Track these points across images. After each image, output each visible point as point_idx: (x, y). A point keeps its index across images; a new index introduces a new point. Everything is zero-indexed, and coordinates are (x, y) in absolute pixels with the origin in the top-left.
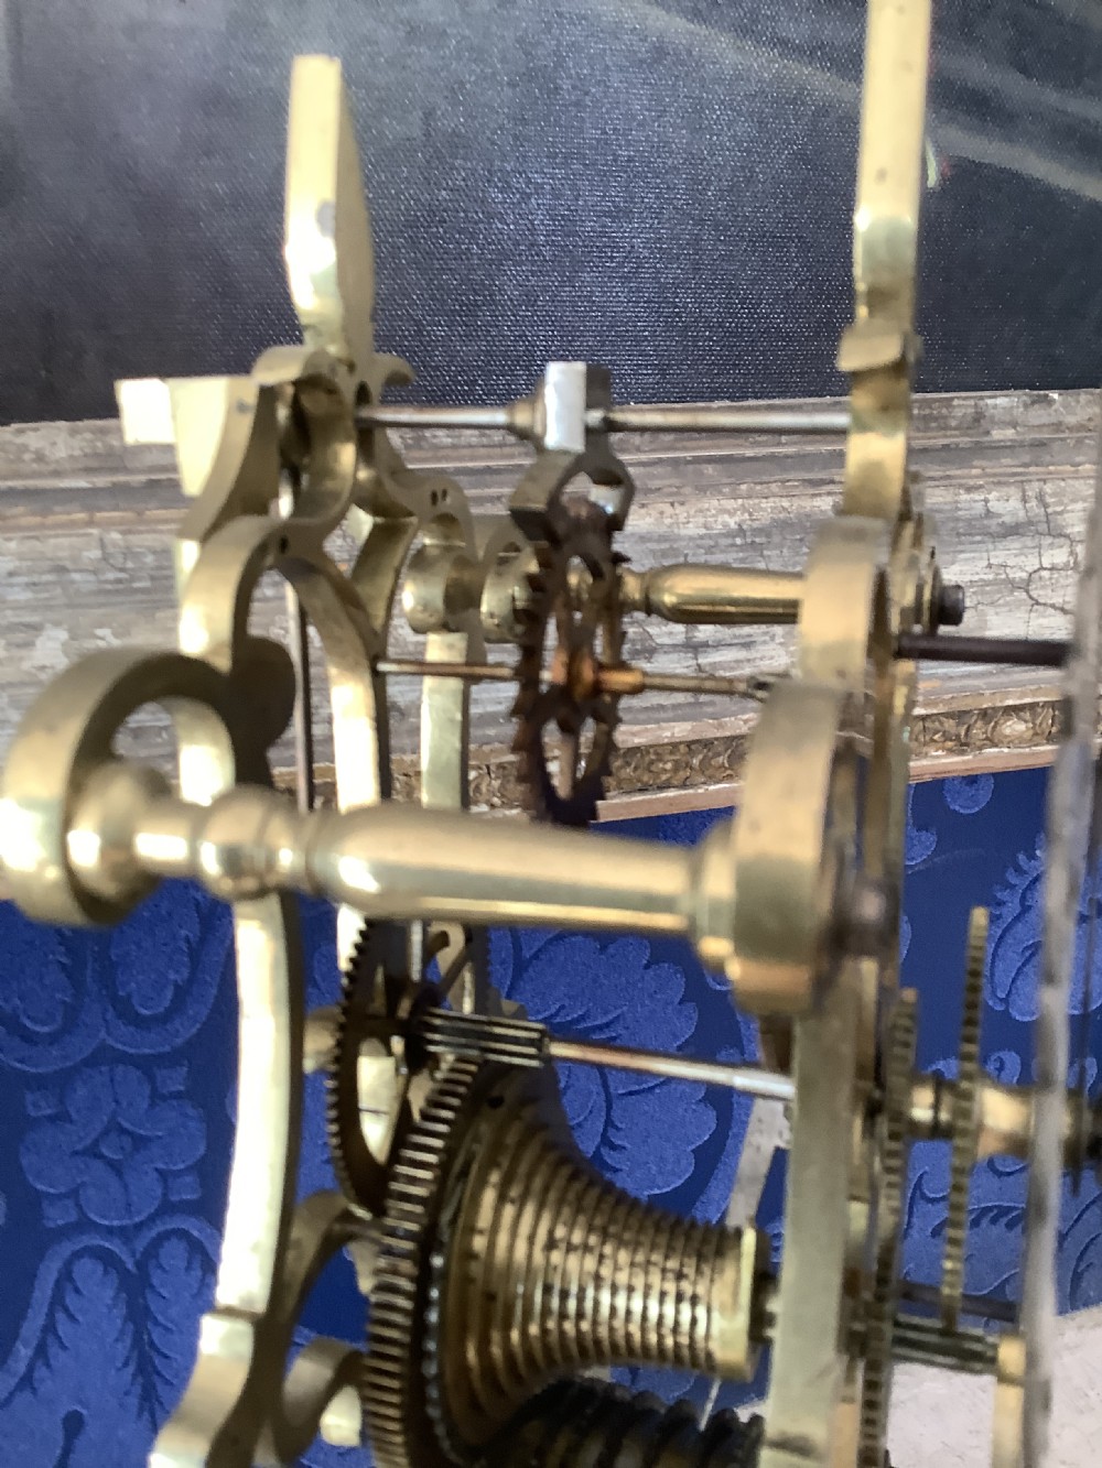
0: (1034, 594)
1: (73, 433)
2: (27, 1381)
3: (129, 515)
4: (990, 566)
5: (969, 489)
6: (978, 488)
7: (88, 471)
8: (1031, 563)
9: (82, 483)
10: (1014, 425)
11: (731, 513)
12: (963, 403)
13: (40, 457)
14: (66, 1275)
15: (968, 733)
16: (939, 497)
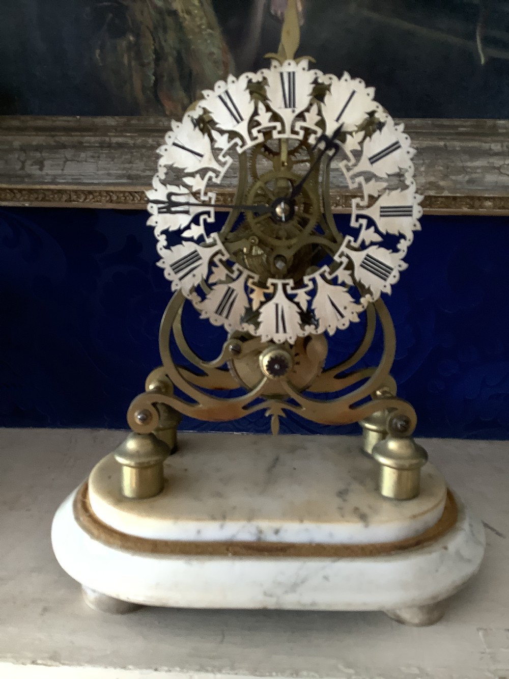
0: (502, 171)
4: (488, 162)
5: (486, 142)
6: (488, 143)
8: (501, 163)
11: (415, 144)
12: (490, 122)
15: (474, 203)
16: (476, 144)
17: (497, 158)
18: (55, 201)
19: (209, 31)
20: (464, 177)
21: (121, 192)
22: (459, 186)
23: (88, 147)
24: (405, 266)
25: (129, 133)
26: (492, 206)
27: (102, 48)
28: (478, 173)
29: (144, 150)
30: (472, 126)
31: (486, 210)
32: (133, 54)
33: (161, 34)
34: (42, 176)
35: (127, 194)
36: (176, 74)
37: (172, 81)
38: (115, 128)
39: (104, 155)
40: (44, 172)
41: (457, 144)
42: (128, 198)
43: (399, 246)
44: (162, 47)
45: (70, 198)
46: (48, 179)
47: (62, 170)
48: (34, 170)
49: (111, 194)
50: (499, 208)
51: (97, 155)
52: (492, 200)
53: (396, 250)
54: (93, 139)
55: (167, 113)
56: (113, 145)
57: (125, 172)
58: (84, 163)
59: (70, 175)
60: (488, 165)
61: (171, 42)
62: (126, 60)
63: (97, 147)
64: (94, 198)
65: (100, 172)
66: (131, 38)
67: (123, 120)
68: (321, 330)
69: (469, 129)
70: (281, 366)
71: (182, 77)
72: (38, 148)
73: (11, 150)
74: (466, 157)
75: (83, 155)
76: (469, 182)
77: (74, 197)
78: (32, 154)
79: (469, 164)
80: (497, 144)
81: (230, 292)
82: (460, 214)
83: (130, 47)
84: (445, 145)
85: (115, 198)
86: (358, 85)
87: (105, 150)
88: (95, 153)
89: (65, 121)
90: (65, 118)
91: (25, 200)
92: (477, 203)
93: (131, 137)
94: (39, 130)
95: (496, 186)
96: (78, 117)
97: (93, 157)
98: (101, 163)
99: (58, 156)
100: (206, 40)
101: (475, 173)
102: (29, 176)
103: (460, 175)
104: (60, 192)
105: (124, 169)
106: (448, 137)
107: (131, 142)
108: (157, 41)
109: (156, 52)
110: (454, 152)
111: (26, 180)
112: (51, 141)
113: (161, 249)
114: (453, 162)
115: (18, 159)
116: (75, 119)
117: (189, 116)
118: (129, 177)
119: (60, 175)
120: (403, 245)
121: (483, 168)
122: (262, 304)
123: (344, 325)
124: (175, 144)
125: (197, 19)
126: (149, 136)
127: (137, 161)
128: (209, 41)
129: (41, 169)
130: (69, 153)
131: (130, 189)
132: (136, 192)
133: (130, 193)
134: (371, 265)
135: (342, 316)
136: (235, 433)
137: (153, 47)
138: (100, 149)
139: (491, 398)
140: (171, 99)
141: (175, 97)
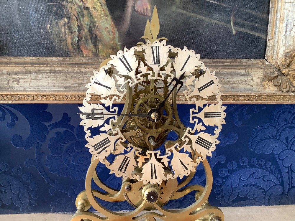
0: (246, 83)
5: (238, 70)
8: (246, 79)
10: (246, 63)
12: (239, 60)
16: (233, 70)
17: (244, 77)
18: (25, 100)
19: (105, 17)
20: (229, 86)
21: (61, 95)
22: (227, 90)
23: (43, 72)
24: (218, 142)
25: (65, 65)
26: (243, 100)
27: (51, 24)
28: (236, 84)
29: (73, 74)
30: (231, 62)
31: (241, 101)
32: (66, 27)
33: (81, 18)
34: (19, 88)
35: (64, 96)
36: (89, 37)
37: (87, 40)
38: (57, 63)
39: (52, 77)
40: (19, 86)
41: (225, 71)
42: (64, 98)
43: (215, 132)
44: (81, 24)
45: (33, 98)
46: (22, 89)
47: (30, 84)
48: (14, 84)
49: (56, 96)
50: (247, 101)
51: (48, 76)
52: (243, 97)
53: (213, 134)
54: (46, 68)
55: (85, 55)
56: (57, 71)
57: (63, 85)
58: (41, 80)
59: (33, 87)
60: (240, 80)
61: (86, 22)
62: (63, 31)
63: (48, 72)
64: (46, 98)
65: (50, 85)
66: (66, 20)
67: (62, 58)
68: (175, 177)
69: (229, 63)
70: (154, 196)
71: (92, 39)
72: (16, 73)
73: (2, 74)
74: (229, 77)
75: (40, 76)
76: (231, 88)
77: (35, 98)
78: (13, 76)
79: (231, 80)
80: (243, 70)
81: (126, 159)
82: (229, 103)
83: (65, 24)
84: (219, 71)
85: (57, 98)
86: (191, 53)
87: (52, 74)
88: (47, 75)
89: (31, 59)
90: (31, 58)
91: (9, 100)
92: (237, 98)
93: (66, 67)
94: (17, 64)
95: (244, 90)
96: (38, 57)
97: (46, 77)
98: (50, 81)
99: (27, 77)
100: (104, 22)
102: (12, 87)
103: (227, 85)
104: (28, 95)
105: (62, 83)
106: (221, 67)
107: (66, 70)
108: (79, 21)
109: (78, 26)
110: (224, 74)
111: (10, 90)
112: (23, 69)
113: (88, 138)
114: (224, 79)
115: (6, 79)
116: (36, 58)
117: (103, 68)
118: (65, 87)
119: (28, 87)
120: (217, 132)
121: (238, 81)
122: (144, 164)
123: (188, 173)
124: (95, 82)
125: (99, 12)
126: (75, 67)
127: (69, 79)
128: (105, 22)
129: (18, 84)
130: (33, 76)
131: (66, 93)
132: (69, 95)
133: (66, 95)
134: (201, 142)
135: (187, 169)
136: (120, 211)
137: (77, 24)
138: (49, 73)
139: (244, 186)
140: (86, 49)
141: (89, 48)
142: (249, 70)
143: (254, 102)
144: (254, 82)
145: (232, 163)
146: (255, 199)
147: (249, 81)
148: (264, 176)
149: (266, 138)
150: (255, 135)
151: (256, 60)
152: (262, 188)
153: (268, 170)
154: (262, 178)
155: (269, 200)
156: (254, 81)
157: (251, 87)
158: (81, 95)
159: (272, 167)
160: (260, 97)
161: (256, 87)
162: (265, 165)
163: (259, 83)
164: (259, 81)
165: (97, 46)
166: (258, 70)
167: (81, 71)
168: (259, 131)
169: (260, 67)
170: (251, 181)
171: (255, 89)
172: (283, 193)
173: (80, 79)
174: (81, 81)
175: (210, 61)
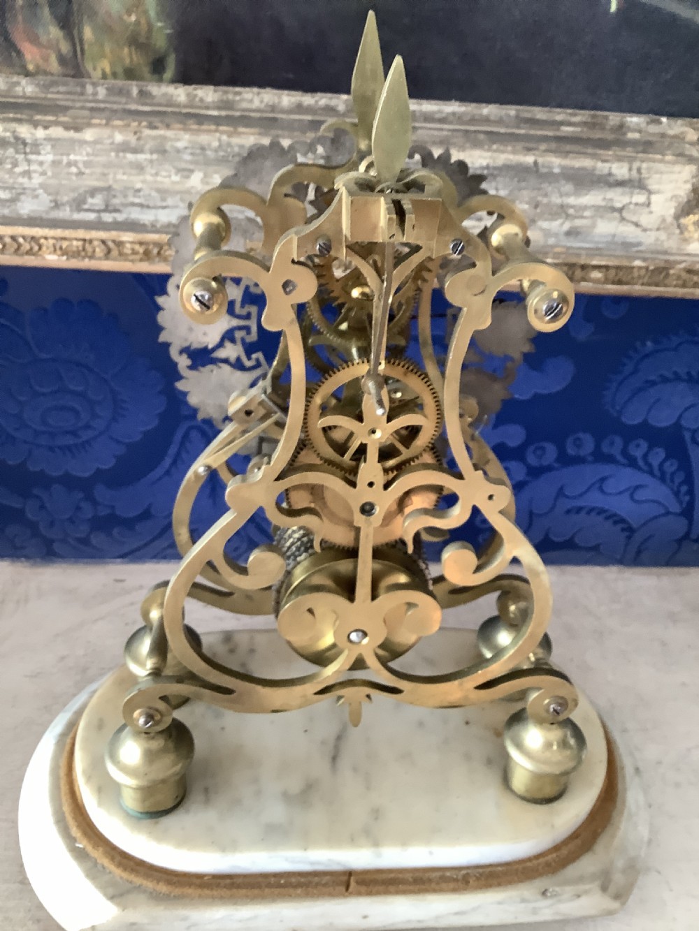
0: (625, 215)
1: (215, 91)
2: (168, 473)
3: (231, 129)
4: (605, 198)
5: (604, 161)
6: (609, 161)
7: (219, 108)
8: (626, 200)
9: (215, 113)
10: (640, 131)
11: (485, 158)
12: (614, 118)
13: (202, 100)
14: (186, 436)
15: (573, 273)
16: (586, 163)
17: (619, 190)
20: (562, 224)
22: (551, 241)
26: (603, 279)
28: (586, 218)
30: (585, 124)
31: (590, 284)
41: (556, 162)
50: (613, 283)
52: (604, 270)
55: (31, 67)
60: (603, 204)
69: (579, 129)
74: (569, 187)
76: (569, 233)
79: (572, 200)
80: (621, 164)
84: (536, 163)
95: (613, 243)
101: (582, 217)
103: (556, 220)
106: (543, 147)
110: (549, 177)
114: (546, 195)
121: (597, 208)
139: (568, 512)
140: (35, 40)
141: (43, 39)
142: (644, 165)
143: (638, 289)
144: (651, 212)
145: (543, 449)
146: (596, 548)
147: (637, 207)
148: (637, 487)
149: (665, 380)
150: (629, 368)
151: (680, 122)
152: (623, 521)
153: (651, 473)
154: (629, 492)
155: (639, 552)
156: (653, 207)
157: (638, 231)
158: (24, 237)
159: (668, 464)
160: (660, 273)
161: (658, 233)
162: (645, 456)
163: (670, 219)
164: (672, 211)
165: (75, 32)
166: (677, 168)
167: (17, 138)
168: (647, 356)
169: (687, 153)
170: (595, 499)
171: (649, 239)
172: (687, 536)
173: (17, 170)
174: (21, 180)
175: (509, 116)
